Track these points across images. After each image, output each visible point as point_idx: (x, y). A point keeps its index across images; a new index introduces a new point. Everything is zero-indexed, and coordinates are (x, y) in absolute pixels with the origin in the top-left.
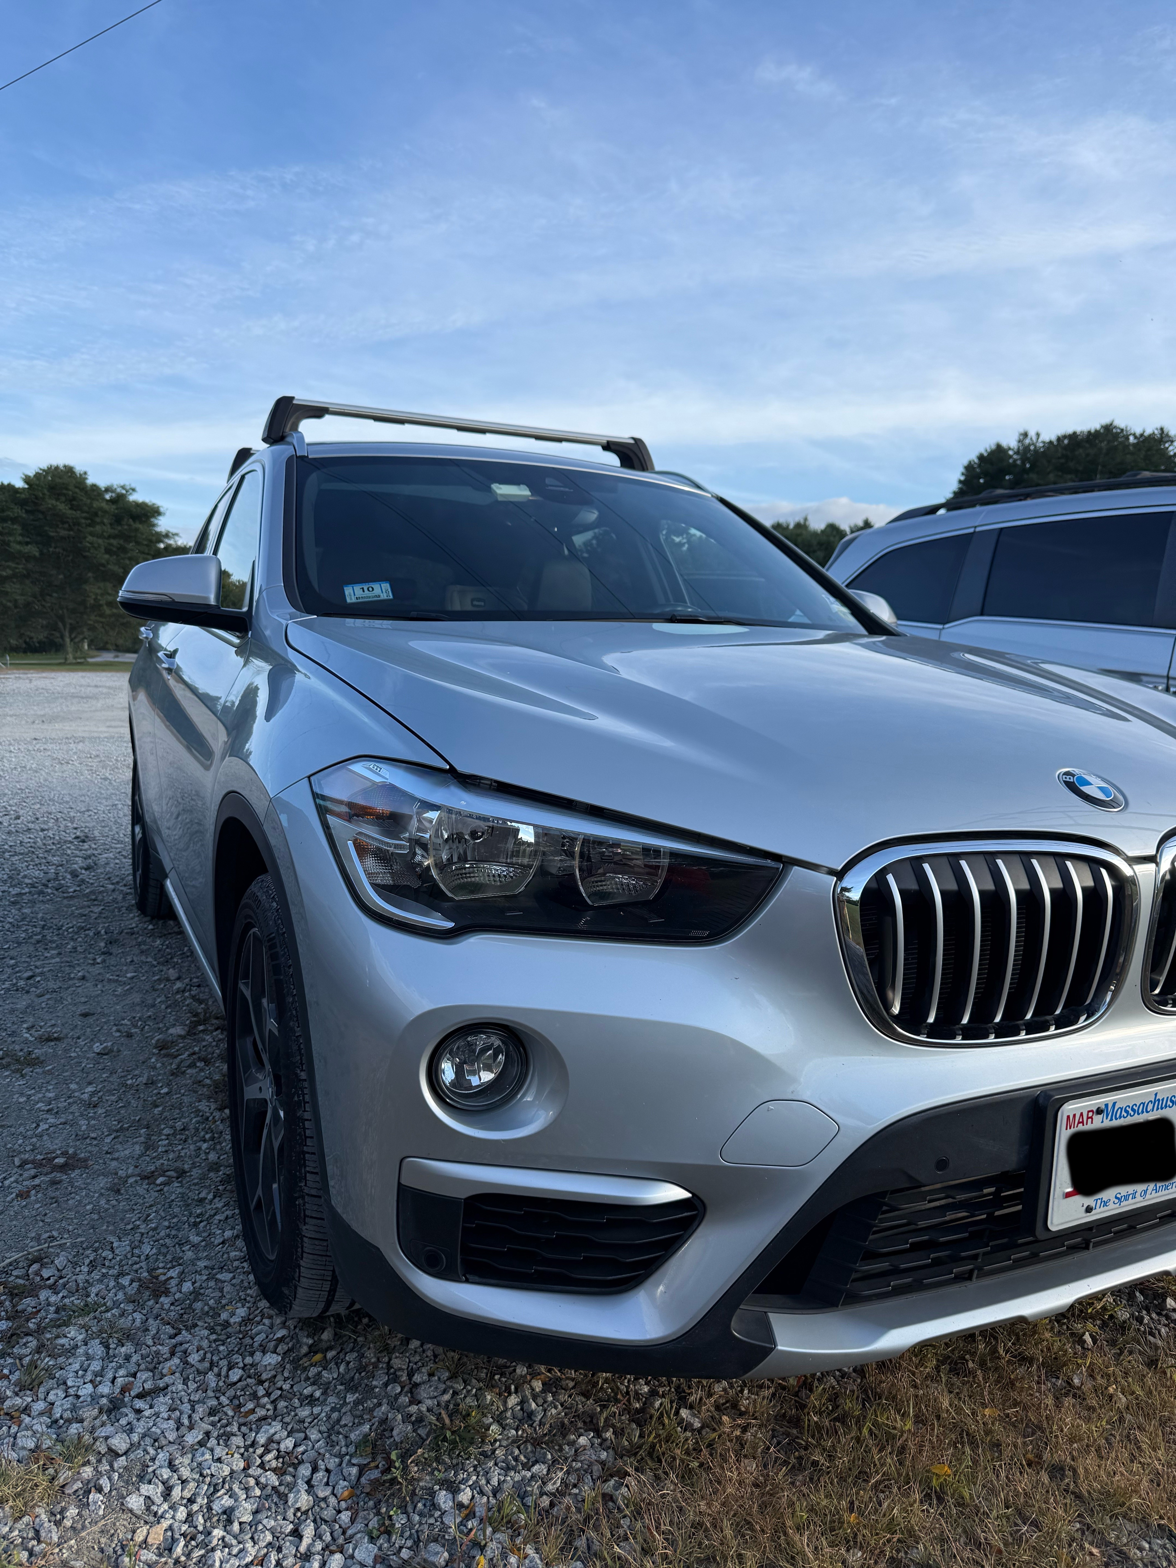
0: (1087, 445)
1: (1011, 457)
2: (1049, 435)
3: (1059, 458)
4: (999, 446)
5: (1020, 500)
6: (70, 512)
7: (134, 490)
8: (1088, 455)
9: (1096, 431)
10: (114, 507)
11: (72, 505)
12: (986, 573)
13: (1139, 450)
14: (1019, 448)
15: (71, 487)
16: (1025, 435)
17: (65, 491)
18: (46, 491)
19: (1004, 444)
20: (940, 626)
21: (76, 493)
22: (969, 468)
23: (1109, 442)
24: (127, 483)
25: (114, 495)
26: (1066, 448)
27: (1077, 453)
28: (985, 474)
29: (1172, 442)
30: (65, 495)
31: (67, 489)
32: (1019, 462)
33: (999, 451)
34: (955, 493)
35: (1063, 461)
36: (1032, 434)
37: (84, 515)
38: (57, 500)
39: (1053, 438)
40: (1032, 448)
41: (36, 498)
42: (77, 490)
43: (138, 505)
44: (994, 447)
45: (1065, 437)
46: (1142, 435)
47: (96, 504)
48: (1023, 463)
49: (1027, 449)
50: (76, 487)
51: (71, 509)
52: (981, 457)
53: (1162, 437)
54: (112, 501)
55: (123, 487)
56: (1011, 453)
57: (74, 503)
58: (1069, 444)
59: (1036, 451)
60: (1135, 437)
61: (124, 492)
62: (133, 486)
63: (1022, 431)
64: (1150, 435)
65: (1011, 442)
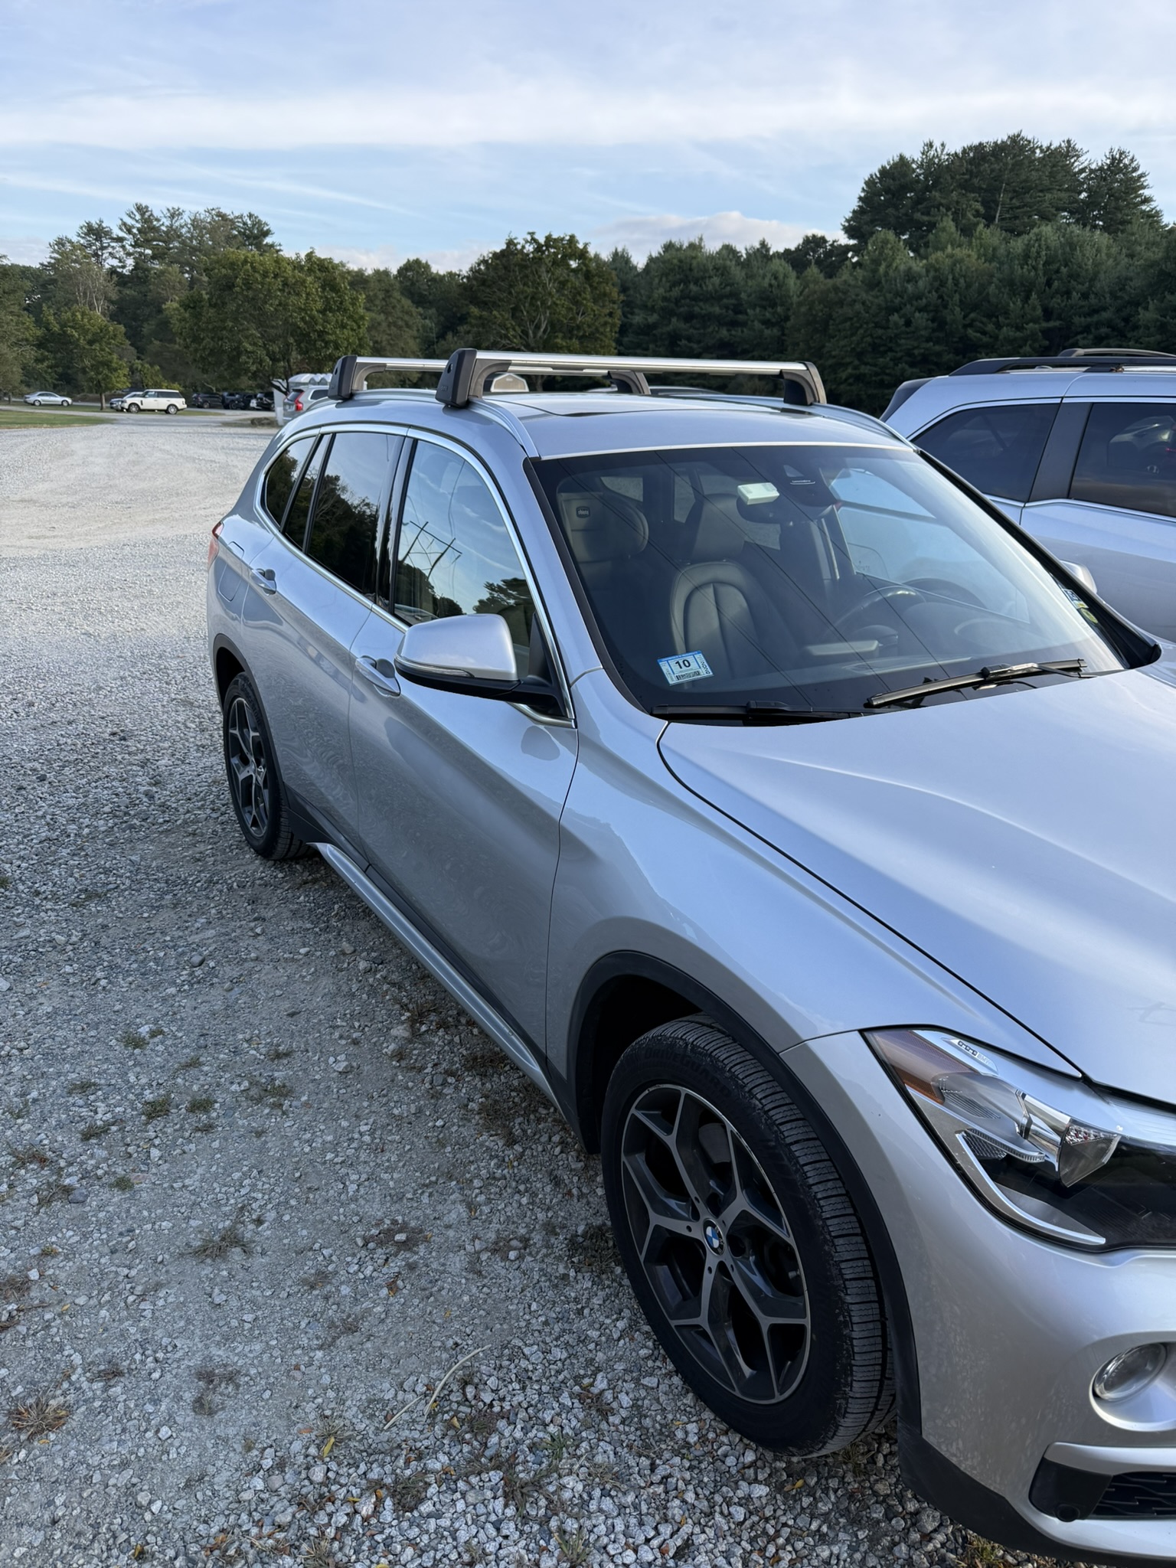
0: (993, 159)
1: (914, 171)
2: (955, 147)
3: (964, 174)
4: (902, 158)
5: (1111, 371)
8: (992, 171)
9: (1003, 142)
12: (1075, 453)
13: (1045, 166)
14: (922, 162)
16: (931, 145)
19: (908, 155)
20: (1022, 505)
22: (870, 183)
23: (1015, 156)
26: (971, 161)
27: (982, 168)
28: (887, 191)
29: (1078, 156)
32: (922, 177)
33: (903, 163)
34: (854, 212)
35: (967, 177)
36: (937, 144)
39: (959, 151)
40: (936, 161)
44: (897, 159)
45: (971, 148)
46: (1048, 148)
48: (926, 178)
49: (931, 162)
52: (883, 172)
53: (1068, 151)
56: (914, 166)
58: (974, 157)
59: (940, 165)
60: (1042, 151)
63: (927, 141)
64: (1056, 149)
65: (914, 154)
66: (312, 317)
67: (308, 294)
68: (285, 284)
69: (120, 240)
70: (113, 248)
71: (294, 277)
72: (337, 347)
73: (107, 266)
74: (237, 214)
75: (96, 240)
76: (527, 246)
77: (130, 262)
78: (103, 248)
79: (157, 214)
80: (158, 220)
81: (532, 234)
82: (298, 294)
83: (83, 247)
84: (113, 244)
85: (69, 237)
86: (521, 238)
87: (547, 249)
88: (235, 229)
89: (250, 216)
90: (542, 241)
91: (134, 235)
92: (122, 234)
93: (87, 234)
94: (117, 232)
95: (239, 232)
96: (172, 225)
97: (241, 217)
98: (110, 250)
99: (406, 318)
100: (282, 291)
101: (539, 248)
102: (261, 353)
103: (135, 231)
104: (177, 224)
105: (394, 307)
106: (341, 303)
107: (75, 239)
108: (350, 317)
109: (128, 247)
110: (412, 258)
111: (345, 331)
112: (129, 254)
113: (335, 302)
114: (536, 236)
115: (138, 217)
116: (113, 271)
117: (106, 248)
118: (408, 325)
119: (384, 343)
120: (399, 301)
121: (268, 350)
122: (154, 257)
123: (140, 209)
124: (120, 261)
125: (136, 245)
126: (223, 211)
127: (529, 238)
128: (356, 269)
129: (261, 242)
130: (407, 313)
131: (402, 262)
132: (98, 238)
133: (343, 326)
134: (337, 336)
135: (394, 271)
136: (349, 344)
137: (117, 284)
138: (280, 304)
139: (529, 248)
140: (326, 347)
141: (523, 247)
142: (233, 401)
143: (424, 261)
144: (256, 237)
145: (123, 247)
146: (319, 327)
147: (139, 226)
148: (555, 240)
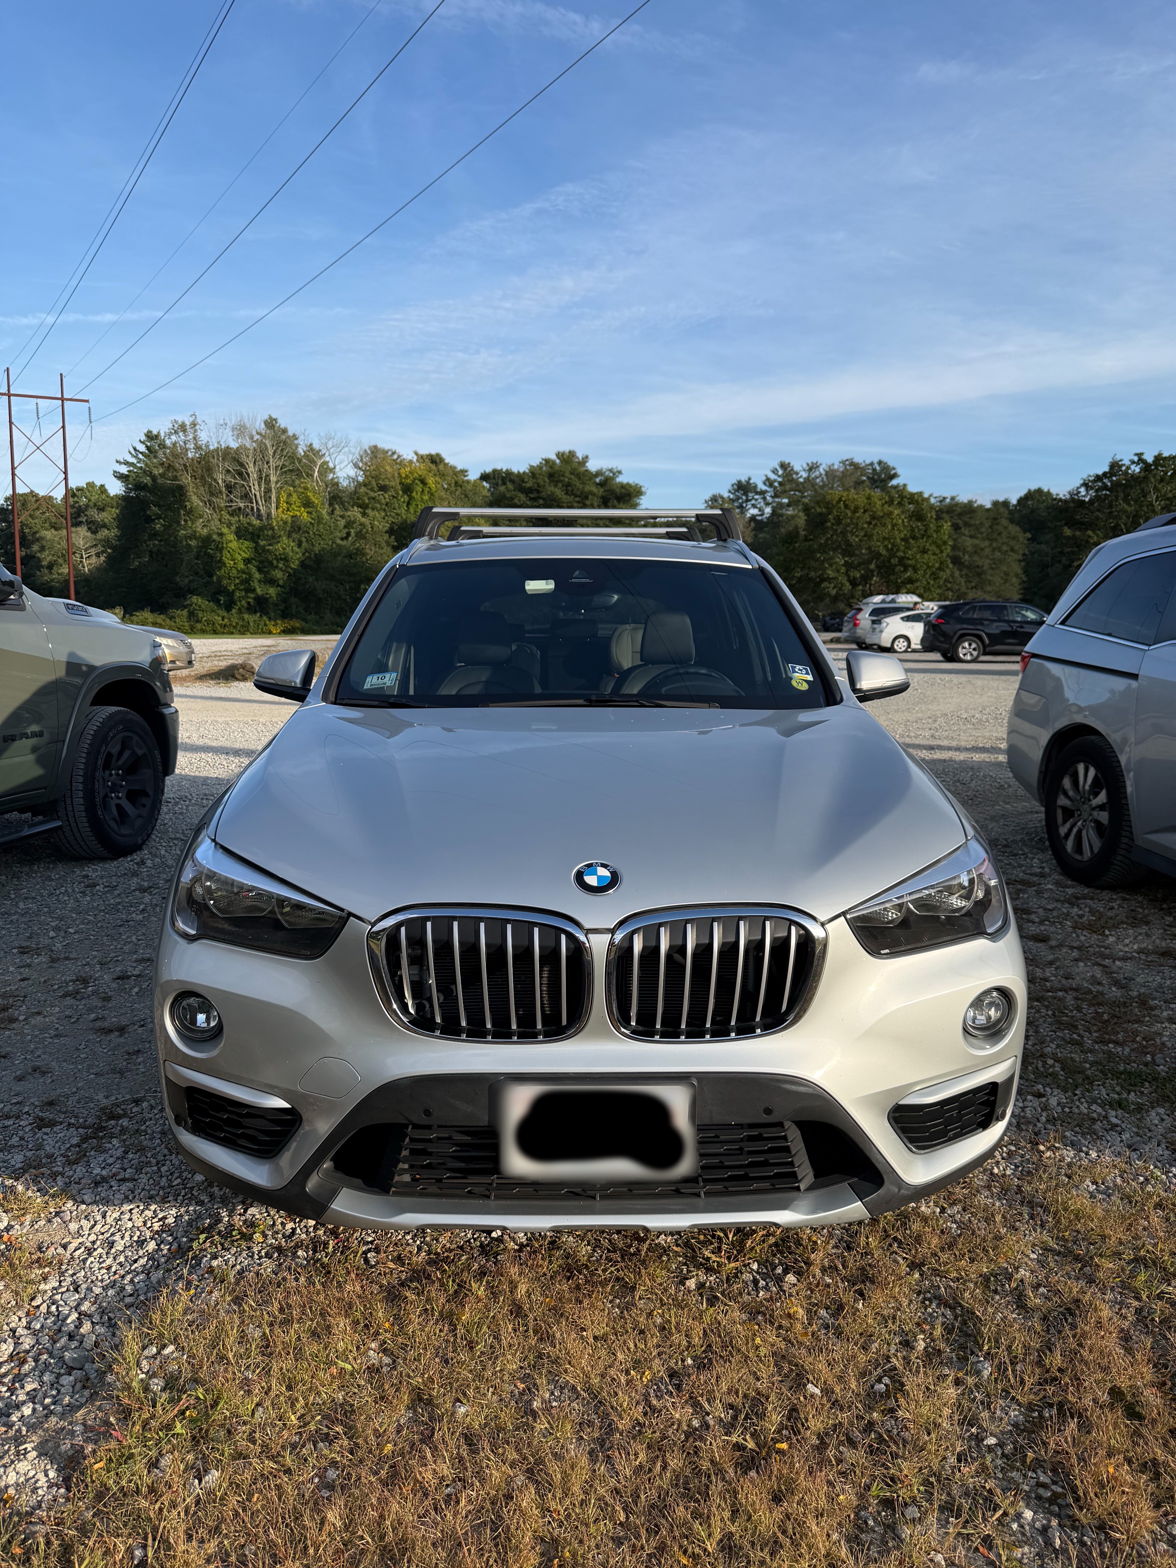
6: (565, 497)
7: (620, 472)
10: (602, 490)
11: (567, 490)
15: (567, 474)
17: (562, 478)
18: (547, 480)
20: (1146, 648)
21: (571, 479)
24: (614, 467)
25: (603, 478)
30: (561, 481)
31: (563, 476)
37: (577, 499)
38: (556, 486)
41: (539, 486)
42: (572, 477)
43: (623, 486)
47: (587, 488)
50: (571, 473)
51: (567, 494)
54: (602, 484)
55: (611, 470)
57: (570, 488)
61: (611, 475)
62: (619, 469)
66: (893, 545)
67: (893, 526)
68: (873, 517)
69: (763, 493)
70: (756, 500)
71: (883, 510)
72: (915, 570)
73: (748, 515)
74: (868, 462)
75: (744, 494)
76: (1133, 467)
77: (768, 510)
78: (747, 500)
79: (797, 468)
80: (797, 473)
81: (1139, 455)
82: (884, 525)
83: (732, 501)
84: (756, 497)
85: (722, 494)
86: (1126, 457)
87: (1156, 468)
88: (864, 475)
89: (880, 463)
90: (1150, 459)
91: (775, 488)
92: (764, 488)
93: (737, 490)
94: (761, 487)
95: (868, 478)
96: (809, 476)
97: (872, 464)
98: (753, 502)
99: (1012, 543)
100: (870, 523)
101: (1147, 467)
102: (844, 580)
103: (776, 484)
104: (813, 476)
105: (1000, 534)
106: (926, 531)
107: (726, 495)
108: (934, 543)
109: (768, 498)
110: (1033, 487)
111: (926, 556)
112: (767, 504)
113: (919, 530)
114: (1144, 457)
115: (780, 472)
116: (753, 518)
117: (750, 500)
118: (1012, 550)
119: (985, 568)
120: (1006, 528)
121: (849, 576)
122: (789, 505)
123: (783, 466)
124: (760, 510)
125: (775, 496)
126: (856, 460)
127: (1136, 459)
128: (966, 501)
129: (886, 485)
130: (1014, 538)
131: (1022, 493)
132: (746, 494)
133: (924, 551)
134: (917, 561)
135: (1014, 501)
136: (929, 567)
137: (754, 530)
138: (865, 536)
139: (1136, 469)
140: (906, 570)
141: (1128, 468)
142: (833, 625)
143: (1046, 490)
144: (883, 481)
145: (764, 499)
146: (901, 554)
147: (780, 479)
148: (1165, 459)
